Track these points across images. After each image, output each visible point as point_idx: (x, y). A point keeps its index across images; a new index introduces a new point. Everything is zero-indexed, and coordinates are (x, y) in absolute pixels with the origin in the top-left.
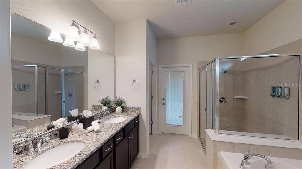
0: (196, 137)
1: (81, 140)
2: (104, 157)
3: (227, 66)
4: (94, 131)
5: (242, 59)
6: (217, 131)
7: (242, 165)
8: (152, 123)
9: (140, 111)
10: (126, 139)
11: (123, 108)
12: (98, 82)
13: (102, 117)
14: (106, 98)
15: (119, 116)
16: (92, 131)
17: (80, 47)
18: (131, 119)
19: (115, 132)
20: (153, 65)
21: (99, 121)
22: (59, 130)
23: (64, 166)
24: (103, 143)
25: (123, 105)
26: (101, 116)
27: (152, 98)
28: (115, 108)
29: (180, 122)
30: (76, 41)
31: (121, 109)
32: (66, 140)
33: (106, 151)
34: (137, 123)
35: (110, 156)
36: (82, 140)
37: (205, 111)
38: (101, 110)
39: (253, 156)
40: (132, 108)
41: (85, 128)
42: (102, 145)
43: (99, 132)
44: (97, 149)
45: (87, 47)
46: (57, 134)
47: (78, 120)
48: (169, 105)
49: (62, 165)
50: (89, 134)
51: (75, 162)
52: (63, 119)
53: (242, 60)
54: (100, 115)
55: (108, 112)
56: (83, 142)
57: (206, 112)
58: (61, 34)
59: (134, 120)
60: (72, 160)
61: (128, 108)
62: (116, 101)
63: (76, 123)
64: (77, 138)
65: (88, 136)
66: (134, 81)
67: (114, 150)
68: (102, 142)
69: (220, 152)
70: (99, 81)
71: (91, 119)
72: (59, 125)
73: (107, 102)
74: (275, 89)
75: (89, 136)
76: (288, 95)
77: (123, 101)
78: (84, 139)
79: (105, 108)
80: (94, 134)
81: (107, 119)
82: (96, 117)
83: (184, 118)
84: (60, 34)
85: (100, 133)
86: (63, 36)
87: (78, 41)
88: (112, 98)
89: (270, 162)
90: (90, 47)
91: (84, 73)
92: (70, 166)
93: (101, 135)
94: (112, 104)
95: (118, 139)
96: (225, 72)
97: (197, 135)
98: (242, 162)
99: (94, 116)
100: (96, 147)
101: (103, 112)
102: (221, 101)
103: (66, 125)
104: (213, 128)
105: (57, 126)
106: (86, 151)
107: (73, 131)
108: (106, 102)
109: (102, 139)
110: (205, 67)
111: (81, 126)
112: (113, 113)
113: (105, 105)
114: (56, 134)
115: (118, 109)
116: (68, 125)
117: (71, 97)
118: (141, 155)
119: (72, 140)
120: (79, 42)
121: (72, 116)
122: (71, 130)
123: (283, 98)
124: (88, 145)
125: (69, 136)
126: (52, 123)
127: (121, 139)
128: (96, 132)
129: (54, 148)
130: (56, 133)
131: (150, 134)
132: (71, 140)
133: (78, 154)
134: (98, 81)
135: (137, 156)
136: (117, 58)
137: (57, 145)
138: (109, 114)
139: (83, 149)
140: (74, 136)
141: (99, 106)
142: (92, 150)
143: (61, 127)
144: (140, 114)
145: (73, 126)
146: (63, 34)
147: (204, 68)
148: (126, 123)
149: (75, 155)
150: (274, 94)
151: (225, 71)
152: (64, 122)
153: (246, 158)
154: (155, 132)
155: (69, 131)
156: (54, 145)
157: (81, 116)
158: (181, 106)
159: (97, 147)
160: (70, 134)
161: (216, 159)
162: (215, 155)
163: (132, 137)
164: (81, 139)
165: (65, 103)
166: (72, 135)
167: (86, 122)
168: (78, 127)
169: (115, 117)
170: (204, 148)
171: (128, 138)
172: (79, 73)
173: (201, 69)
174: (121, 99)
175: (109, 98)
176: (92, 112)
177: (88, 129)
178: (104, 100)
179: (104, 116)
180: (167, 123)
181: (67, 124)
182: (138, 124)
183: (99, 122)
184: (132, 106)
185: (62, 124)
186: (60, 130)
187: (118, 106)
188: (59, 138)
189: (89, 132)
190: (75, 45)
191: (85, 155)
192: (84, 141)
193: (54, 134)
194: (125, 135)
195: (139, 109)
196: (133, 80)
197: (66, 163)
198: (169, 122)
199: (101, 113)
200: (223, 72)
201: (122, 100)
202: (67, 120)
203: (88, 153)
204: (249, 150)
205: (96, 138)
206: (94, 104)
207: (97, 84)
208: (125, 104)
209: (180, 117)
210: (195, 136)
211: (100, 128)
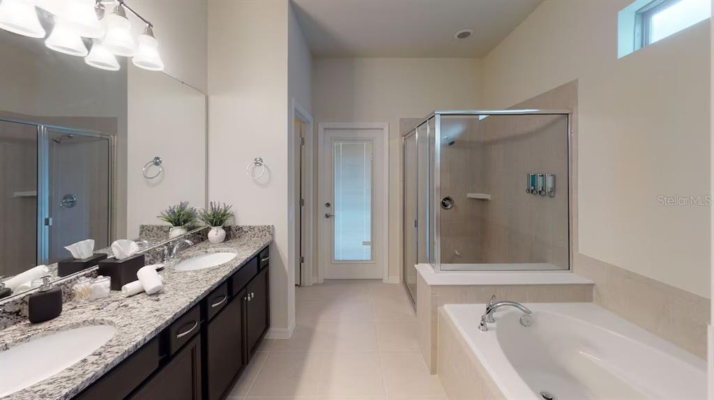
0: (398, 282)
1: (103, 320)
2: (174, 350)
3: (455, 131)
4: (145, 291)
5: (481, 117)
6: (438, 265)
7: (482, 325)
8: (302, 260)
9: (272, 235)
10: (236, 303)
11: (228, 229)
12: (157, 164)
13: (170, 255)
14: (182, 207)
15: (217, 249)
16: (138, 294)
17: (103, 58)
18: (250, 255)
19: (206, 289)
20: (304, 123)
21: (160, 266)
22: (27, 299)
23: (43, 390)
24: (173, 318)
25: (228, 222)
26: (166, 252)
27: (302, 202)
28: (207, 231)
29: (365, 254)
30: (91, 39)
31: (222, 232)
32: (55, 323)
33: (180, 335)
34: (264, 264)
35: (191, 348)
36: (105, 319)
37: (416, 226)
38: (167, 237)
39: (499, 306)
40: (251, 228)
41: (116, 286)
42: (169, 323)
43: (160, 294)
44: (153, 336)
45: (124, 62)
46: (20, 311)
47: (94, 269)
48: (341, 217)
49: (36, 389)
50: (129, 301)
51: (81, 376)
52: (41, 269)
53: (480, 119)
54: (163, 250)
55: (187, 241)
56: (111, 323)
57: (415, 229)
58: (38, 9)
59: (258, 256)
60: (73, 372)
61: (240, 229)
62: (209, 212)
63: (87, 276)
64: (91, 315)
65: (126, 306)
66: (258, 162)
67: (203, 331)
68: (169, 317)
69: (443, 305)
70: (161, 162)
71: (137, 262)
72: (26, 288)
73: (185, 217)
74: (533, 177)
75: (130, 306)
76: (553, 189)
77: (228, 212)
78: (113, 316)
79: (177, 232)
80: (145, 299)
81: (183, 259)
82: (151, 257)
83: (372, 244)
84: (34, 9)
85: (161, 297)
86: (46, 16)
87: (97, 39)
88: (198, 206)
89: (528, 312)
90: (134, 61)
91: (115, 140)
92: (65, 388)
93: (167, 300)
94: (198, 220)
95: (213, 306)
96: (452, 143)
97: (399, 278)
98: (483, 320)
99: (143, 255)
100: (149, 332)
101: (173, 242)
102: (444, 205)
103: (53, 284)
104: (431, 260)
105: (21, 289)
106: (118, 345)
107: (77, 298)
108: (180, 218)
109: (169, 309)
110: (413, 132)
111: (104, 282)
112: (202, 245)
113: (177, 223)
114: (17, 313)
115: (216, 233)
116: (61, 284)
117: (72, 206)
118: (275, 333)
119: (74, 321)
120: (99, 41)
121: (75, 259)
122: (71, 296)
123: (545, 195)
124: (126, 329)
125: (62, 313)
126: (4, 284)
127: (224, 305)
128: (151, 295)
129: (7, 349)
130: (17, 309)
131: (296, 285)
132: (68, 322)
133: (94, 354)
134: (157, 162)
135: (265, 338)
136: (212, 99)
137: (21, 340)
138: (189, 246)
139: (111, 341)
140: (79, 310)
141: (160, 228)
142: (140, 338)
143: (37, 290)
144: (272, 242)
145: (76, 286)
146: (47, 9)
147: (411, 134)
148: (237, 265)
149: (82, 358)
150: (533, 188)
151: (450, 141)
152: (45, 278)
153: (489, 310)
154: (309, 279)
155: (64, 298)
156: (8, 342)
157: (106, 255)
158: (367, 217)
159: (153, 329)
160: (65, 307)
161: (437, 321)
162: (435, 312)
163: (251, 296)
164: (103, 315)
165: (51, 224)
166: (75, 308)
167: (121, 273)
168: (95, 287)
169: (206, 252)
170: (414, 302)
171: (242, 299)
172: (98, 136)
173: (407, 135)
174: (222, 207)
175: (188, 208)
176: (139, 244)
177: (126, 289)
178: (176, 211)
179: (174, 251)
180: (337, 257)
181: (55, 281)
182: (267, 265)
183: (158, 270)
184: (253, 224)
185: (41, 282)
186: (30, 299)
187: (215, 226)
188: (29, 322)
189: (130, 296)
190: (86, 50)
191: (117, 353)
192: (114, 321)
193: (11, 313)
194: (235, 293)
195: (269, 230)
196: (256, 160)
197: (51, 381)
198: (340, 255)
199: (165, 244)
200: (448, 143)
201: (225, 211)
202: (56, 271)
203: (126, 348)
204: (494, 296)
205: (150, 310)
206: (144, 224)
207: (155, 169)
208: (234, 219)
209: (364, 243)
210: (396, 279)
211: (164, 284)
